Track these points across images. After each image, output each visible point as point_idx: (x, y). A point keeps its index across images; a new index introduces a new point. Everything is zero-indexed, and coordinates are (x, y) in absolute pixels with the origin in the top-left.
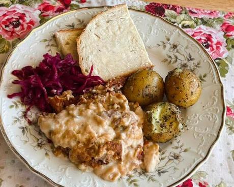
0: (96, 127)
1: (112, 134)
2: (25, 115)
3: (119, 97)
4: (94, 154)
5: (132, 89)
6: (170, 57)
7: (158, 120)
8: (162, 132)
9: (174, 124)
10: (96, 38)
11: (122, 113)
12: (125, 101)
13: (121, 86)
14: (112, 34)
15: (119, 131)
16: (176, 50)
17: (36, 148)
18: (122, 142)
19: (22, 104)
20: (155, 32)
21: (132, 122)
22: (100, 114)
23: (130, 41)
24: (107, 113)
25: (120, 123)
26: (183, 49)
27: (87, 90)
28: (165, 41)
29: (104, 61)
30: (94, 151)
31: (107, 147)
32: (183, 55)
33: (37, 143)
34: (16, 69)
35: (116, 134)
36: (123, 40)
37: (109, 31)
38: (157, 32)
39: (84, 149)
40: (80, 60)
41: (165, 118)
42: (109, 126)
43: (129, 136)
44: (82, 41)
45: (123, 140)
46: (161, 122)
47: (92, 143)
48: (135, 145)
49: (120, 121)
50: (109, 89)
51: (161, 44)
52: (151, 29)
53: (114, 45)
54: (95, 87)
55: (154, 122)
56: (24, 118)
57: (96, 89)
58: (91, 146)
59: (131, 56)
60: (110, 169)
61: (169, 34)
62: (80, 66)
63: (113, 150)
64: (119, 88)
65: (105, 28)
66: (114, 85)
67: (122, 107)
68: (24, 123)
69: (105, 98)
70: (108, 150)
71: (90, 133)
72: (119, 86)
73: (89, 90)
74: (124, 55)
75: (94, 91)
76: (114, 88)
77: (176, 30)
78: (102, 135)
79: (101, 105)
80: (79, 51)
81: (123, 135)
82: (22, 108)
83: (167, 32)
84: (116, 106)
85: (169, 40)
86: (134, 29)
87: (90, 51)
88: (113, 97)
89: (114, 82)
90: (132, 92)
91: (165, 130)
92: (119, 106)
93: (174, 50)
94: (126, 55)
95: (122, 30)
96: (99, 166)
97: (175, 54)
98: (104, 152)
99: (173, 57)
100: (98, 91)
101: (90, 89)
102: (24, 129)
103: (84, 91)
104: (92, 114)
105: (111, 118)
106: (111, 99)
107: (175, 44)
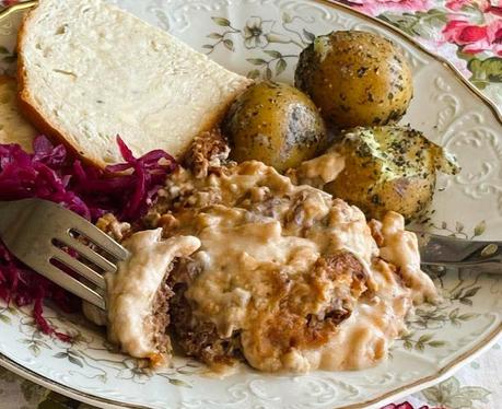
3: (246, 171)
4: (307, 306)
6: (261, 61)
11: (287, 197)
12: (268, 172)
13: (228, 149)
16: (262, 38)
20: (179, 19)
28: (221, 30)
30: (303, 297)
32: (292, 41)
37: (82, 50)
38: (184, 18)
39: (277, 306)
40: (71, 141)
47: (288, 281)
50: (211, 164)
51: (212, 41)
54: (169, 181)
57: (176, 184)
58: (288, 286)
61: (218, 7)
62: (85, 156)
63: (344, 273)
64: (227, 155)
65: (67, 47)
66: (211, 152)
67: (276, 187)
70: (332, 277)
71: (258, 267)
72: (223, 150)
74: (165, 87)
75: (175, 189)
78: (291, 257)
80: (52, 122)
83: (209, 8)
85: (226, 23)
87: (78, 113)
88: (233, 178)
89: (207, 146)
93: (258, 41)
95: (110, 37)
96: (333, 330)
97: (267, 48)
99: (267, 57)
100: (182, 185)
101: (162, 192)
103: (149, 200)
105: (275, 215)
106: (234, 186)
107: (251, 26)
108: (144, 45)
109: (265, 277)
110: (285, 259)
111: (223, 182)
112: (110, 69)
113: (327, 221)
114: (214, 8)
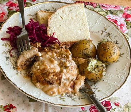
0: (49, 64)
1: (58, 69)
3: (67, 51)
4: (45, 77)
5: (76, 49)
10: (60, 18)
11: (66, 60)
12: (70, 54)
13: (69, 47)
14: (71, 18)
15: (62, 68)
16: (109, 36)
17: (11, 69)
19: (9, 46)
20: (99, 24)
21: (71, 65)
22: (53, 58)
23: (81, 24)
24: (57, 58)
25: (64, 64)
26: (113, 37)
27: (49, 45)
28: (104, 30)
29: (62, 32)
30: (46, 75)
31: (54, 74)
32: (113, 40)
33: (13, 67)
34: (10, 26)
35: (61, 69)
36: (76, 23)
37: (69, 16)
38: (100, 24)
39: (41, 74)
40: (48, 28)
42: (57, 65)
43: (68, 72)
44: (52, 18)
45: (64, 73)
48: (71, 78)
49: (64, 63)
50: (62, 46)
51: (100, 31)
52: (96, 22)
53: (70, 24)
54: (54, 44)
56: (9, 52)
57: (55, 45)
58: (45, 72)
59: (79, 32)
61: (107, 26)
62: (47, 32)
63: (57, 77)
64: (68, 47)
65: (67, 14)
66: (65, 45)
67: (67, 57)
68: (8, 55)
69: (58, 51)
70: (54, 76)
71: (45, 66)
72: (68, 46)
73: (50, 45)
74: (75, 31)
75: (53, 46)
76: (65, 47)
77: (112, 25)
78: (52, 68)
79: (55, 54)
80: (49, 23)
81: (65, 71)
82: (8, 48)
83: (106, 25)
84: (64, 56)
85: (106, 30)
86: (85, 18)
87: (55, 25)
89: (65, 43)
90: (76, 51)
92: (66, 56)
93: (107, 36)
94: (76, 31)
95: (77, 17)
97: (108, 39)
98: (51, 76)
100: (55, 46)
101: (51, 45)
102: (7, 58)
103: (47, 45)
104: (49, 57)
105: (60, 61)
106: (62, 52)
107: (109, 33)
108: (82, 22)
109: (44, 68)
110: (51, 68)
111: (62, 51)
112: (70, 22)
113: (66, 67)
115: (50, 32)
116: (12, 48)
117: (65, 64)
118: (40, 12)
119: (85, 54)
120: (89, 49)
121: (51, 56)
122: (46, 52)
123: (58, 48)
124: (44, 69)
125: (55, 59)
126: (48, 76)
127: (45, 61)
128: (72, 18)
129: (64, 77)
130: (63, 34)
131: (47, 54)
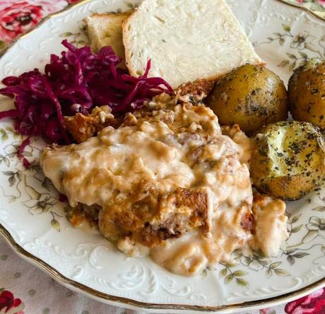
0: (154, 163)
1: (186, 177)
2: (19, 151)
3: (199, 111)
4: (148, 216)
5: (226, 97)
6: (293, 57)
7: (280, 151)
8: (291, 173)
9: (315, 157)
10: (157, 22)
11: (206, 138)
12: (212, 118)
13: (203, 95)
14: (186, 16)
15: (200, 170)
16: (303, 44)
17: (32, 211)
18: (209, 190)
19: (16, 134)
20: (264, 19)
21: (228, 154)
22: (162, 138)
23: (219, 27)
24: (176, 136)
25: (202, 154)
26: (315, 42)
27: (139, 104)
28: (282, 32)
29: (173, 57)
30: (150, 209)
31: (177, 198)
32: (318, 52)
35: (195, 175)
36: (206, 25)
37: (180, 12)
38: (267, 19)
39: (129, 206)
40: (128, 55)
41: (295, 147)
42: (182, 161)
43: (222, 179)
44: (132, 26)
45: (211, 186)
46: (286, 155)
47: (145, 192)
48: (235, 201)
49: (203, 151)
50: (182, 98)
51: (274, 37)
52: (255, 16)
53: (190, 33)
54: (154, 98)
55: (272, 154)
56: (15, 156)
57: (157, 101)
58: (142, 197)
59: (222, 49)
60: (183, 249)
61: (289, 20)
62: (128, 66)
63: (189, 206)
64: (200, 98)
65: (173, 7)
66: (189, 92)
67: (207, 128)
68: (15, 165)
69: (172, 116)
70: (178, 204)
71: (141, 172)
72: (199, 94)
73: (142, 103)
74: (209, 47)
75: (152, 103)
76: (191, 98)
77: (301, 13)
78: (166, 177)
79: (164, 125)
80: (126, 42)
81: (211, 177)
82: (14, 140)
83: (284, 19)
84: (194, 127)
85: (288, 29)
86: (226, 8)
87: (146, 42)
88: (189, 112)
89: (189, 88)
90: (226, 103)
91: (295, 171)
92: (200, 127)
93: (299, 45)
94: (212, 47)
95: (203, 10)
96: (160, 241)
97: (302, 51)
98: (169, 210)
99: (298, 56)
100: (159, 103)
101: (145, 102)
102: (12, 177)
103: (133, 105)
104: (146, 139)
105: (186, 146)
106: (185, 117)
107: (301, 35)
108: (218, 22)
109: (137, 182)
110: (162, 176)
111: (183, 112)
112: (187, 27)
113: (213, 164)
114: (287, 19)
115: (135, 67)
116: (25, 138)
117: (206, 153)
118: (95, 18)
119: (255, 110)
120: (265, 89)
121: (152, 135)
122: (133, 125)
123: (170, 107)
124: (138, 187)
125: (168, 143)
126: (156, 211)
127: (137, 155)
128: (190, 15)
129: (213, 201)
130: (177, 64)
131: (141, 130)
